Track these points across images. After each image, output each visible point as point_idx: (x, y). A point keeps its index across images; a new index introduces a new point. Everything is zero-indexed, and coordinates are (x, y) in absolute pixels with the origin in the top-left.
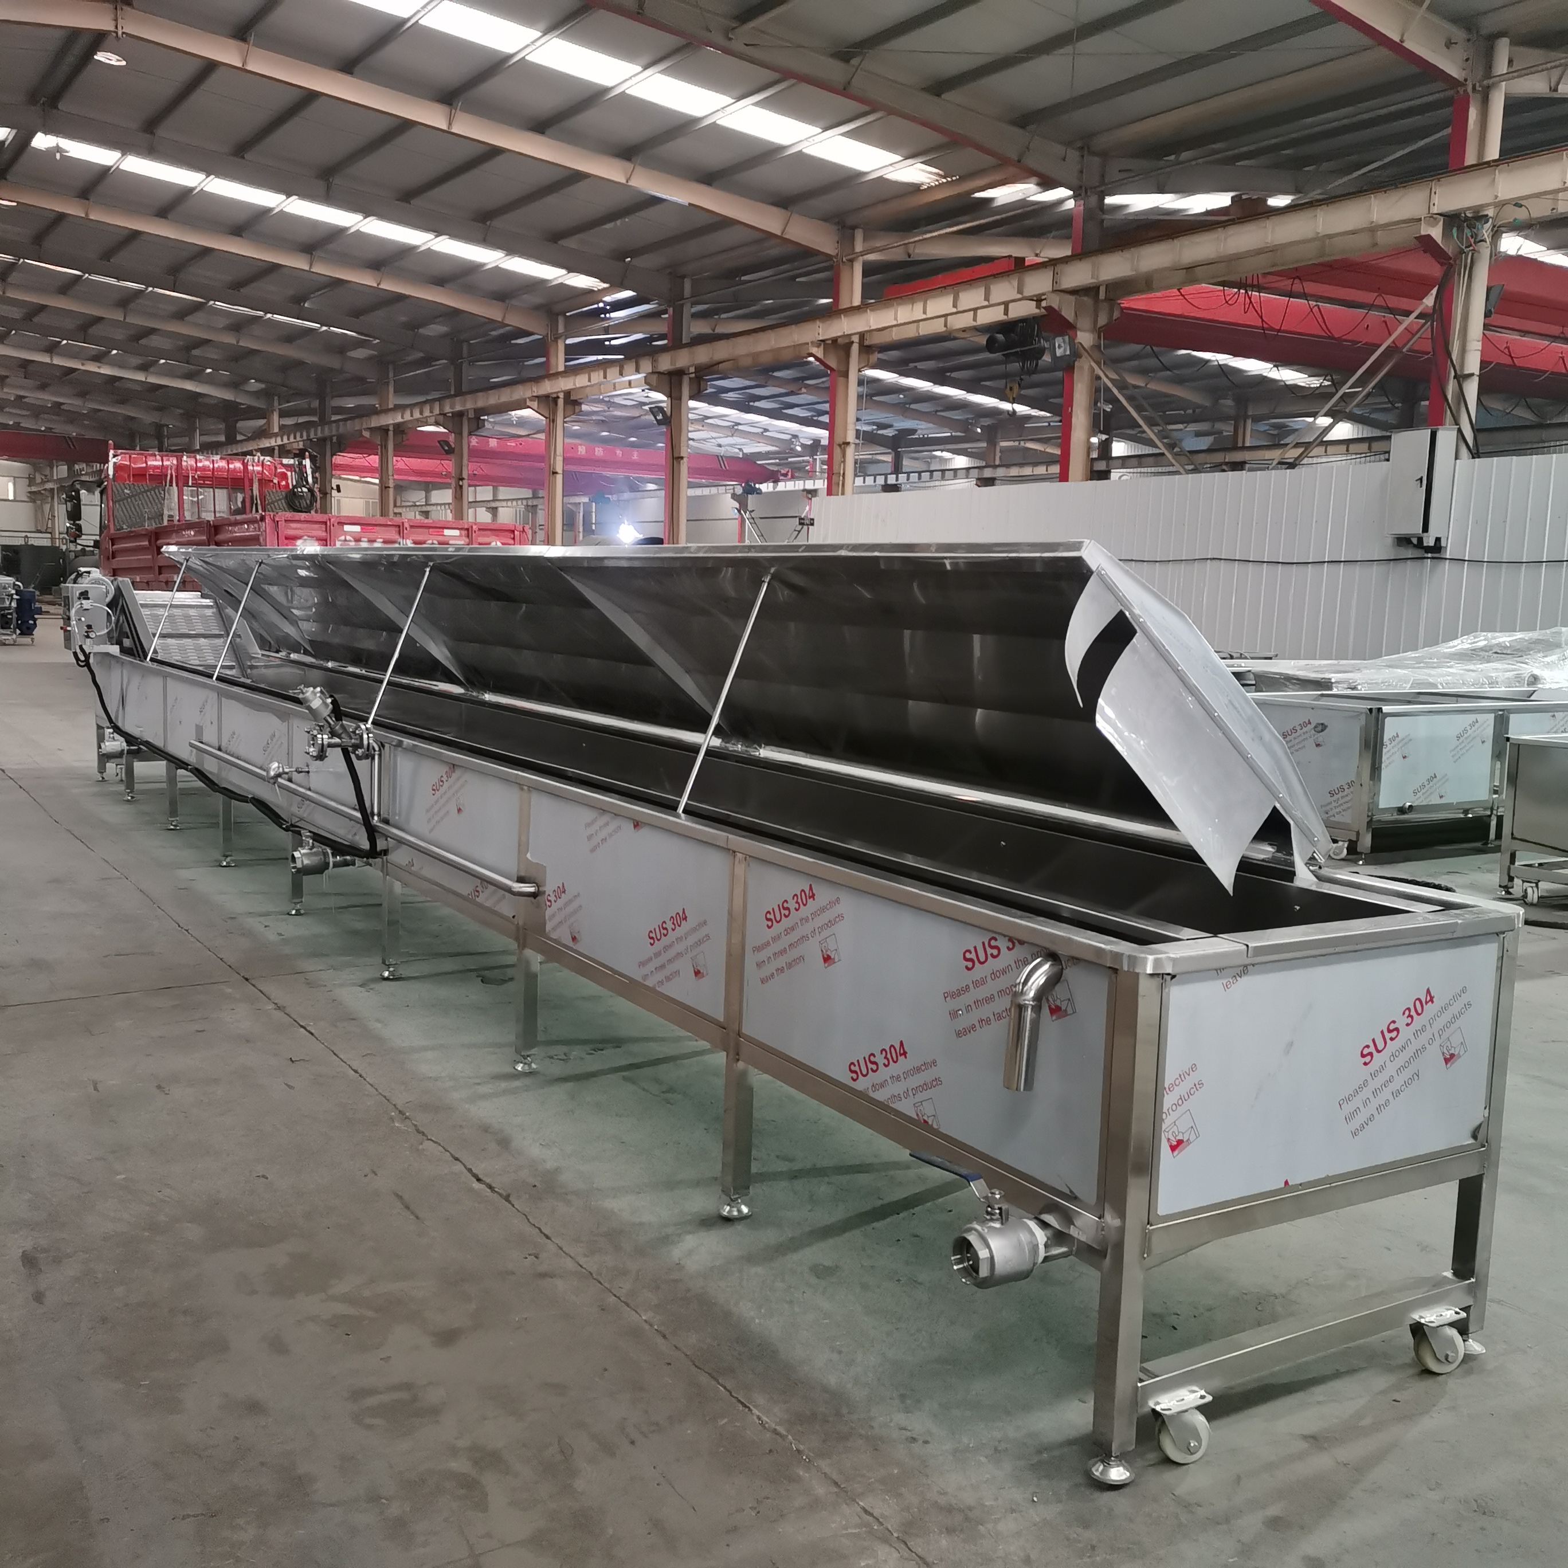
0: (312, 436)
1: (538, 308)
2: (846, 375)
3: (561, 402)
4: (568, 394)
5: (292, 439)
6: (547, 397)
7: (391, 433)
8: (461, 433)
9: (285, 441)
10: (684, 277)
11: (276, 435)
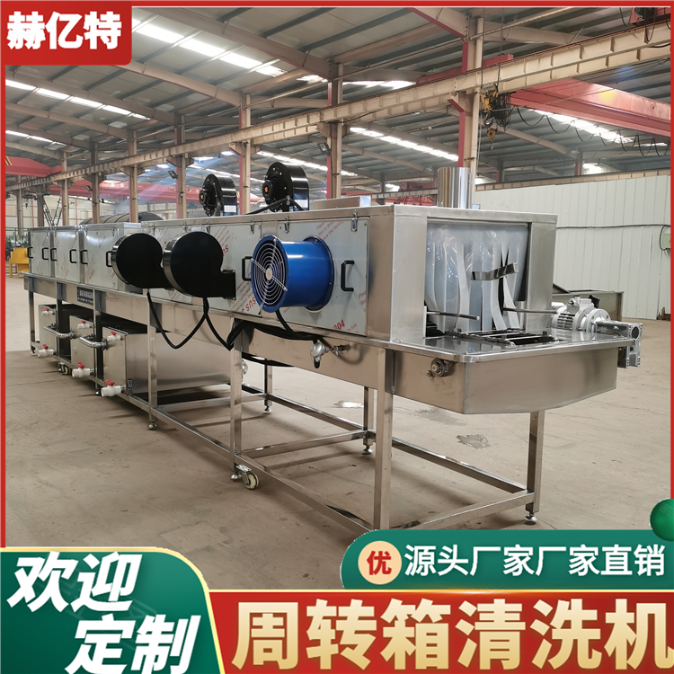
0: (88, 172)
1: (235, 90)
2: (471, 114)
3: (249, 145)
4: (252, 140)
5: (76, 174)
6: (241, 142)
7: (136, 169)
8: (181, 167)
9: (72, 175)
10: (338, 63)
11: (66, 173)
